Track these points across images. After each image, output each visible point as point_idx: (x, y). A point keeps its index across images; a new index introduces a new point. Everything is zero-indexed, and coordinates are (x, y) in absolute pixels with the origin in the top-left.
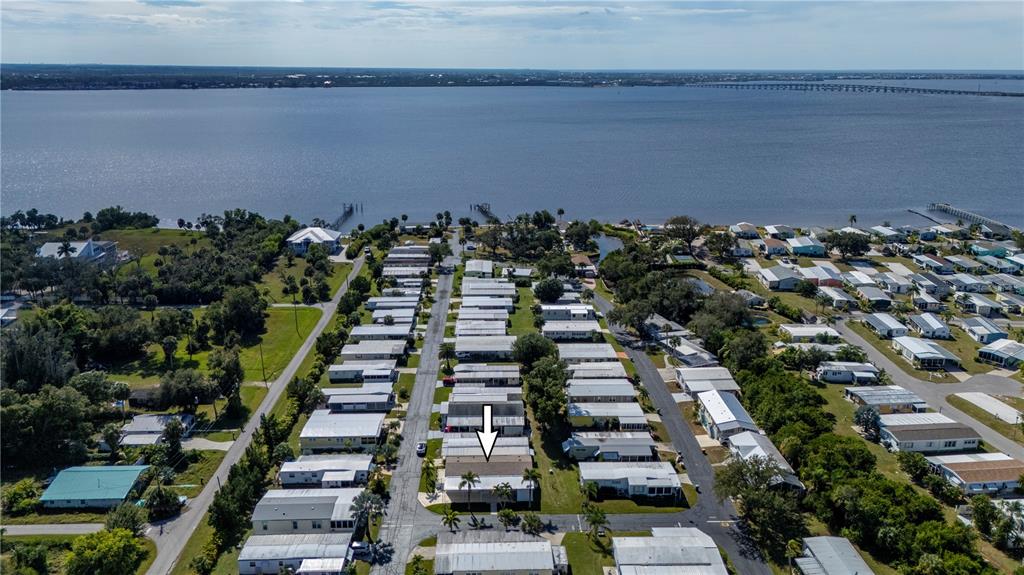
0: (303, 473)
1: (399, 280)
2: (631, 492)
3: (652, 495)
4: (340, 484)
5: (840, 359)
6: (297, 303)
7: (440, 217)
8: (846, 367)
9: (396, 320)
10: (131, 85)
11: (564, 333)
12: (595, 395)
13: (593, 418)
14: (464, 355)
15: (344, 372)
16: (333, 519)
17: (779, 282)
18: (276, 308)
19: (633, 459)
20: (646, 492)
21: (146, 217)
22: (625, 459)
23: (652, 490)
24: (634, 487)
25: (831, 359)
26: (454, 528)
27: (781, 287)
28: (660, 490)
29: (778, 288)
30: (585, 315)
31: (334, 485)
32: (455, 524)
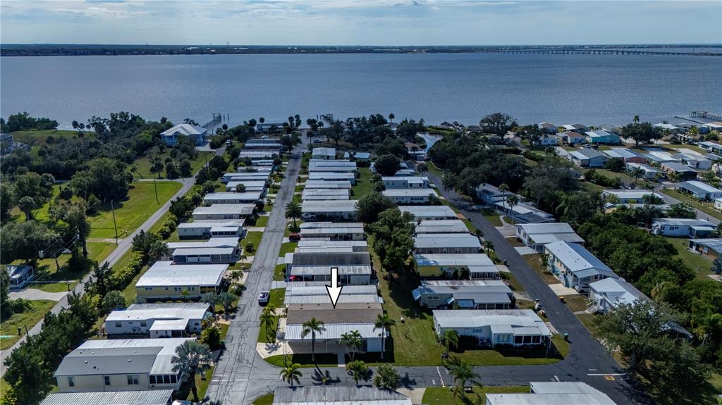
0: (131, 322)
1: (253, 161)
2: (494, 342)
3: (518, 345)
4: (170, 334)
5: (673, 216)
6: (162, 178)
7: (291, 119)
8: (682, 222)
9: (247, 189)
10: (69, 52)
11: (403, 198)
12: (440, 246)
13: (442, 268)
14: (310, 216)
15: (193, 229)
16: (152, 373)
17: (589, 160)
18: (142, 183)
19: (491, 307)
20: (512, 342)
21: (48, 121)
22: (482, 307)
23: (518, 339)
24: (499, 335)
25: (663, 216)
26: (295, 383)
27: (590, 165)
28: (527, 338)
29: (588, 165)
30: (420, 185)
31: (164, 335)
32: (297, 379)
